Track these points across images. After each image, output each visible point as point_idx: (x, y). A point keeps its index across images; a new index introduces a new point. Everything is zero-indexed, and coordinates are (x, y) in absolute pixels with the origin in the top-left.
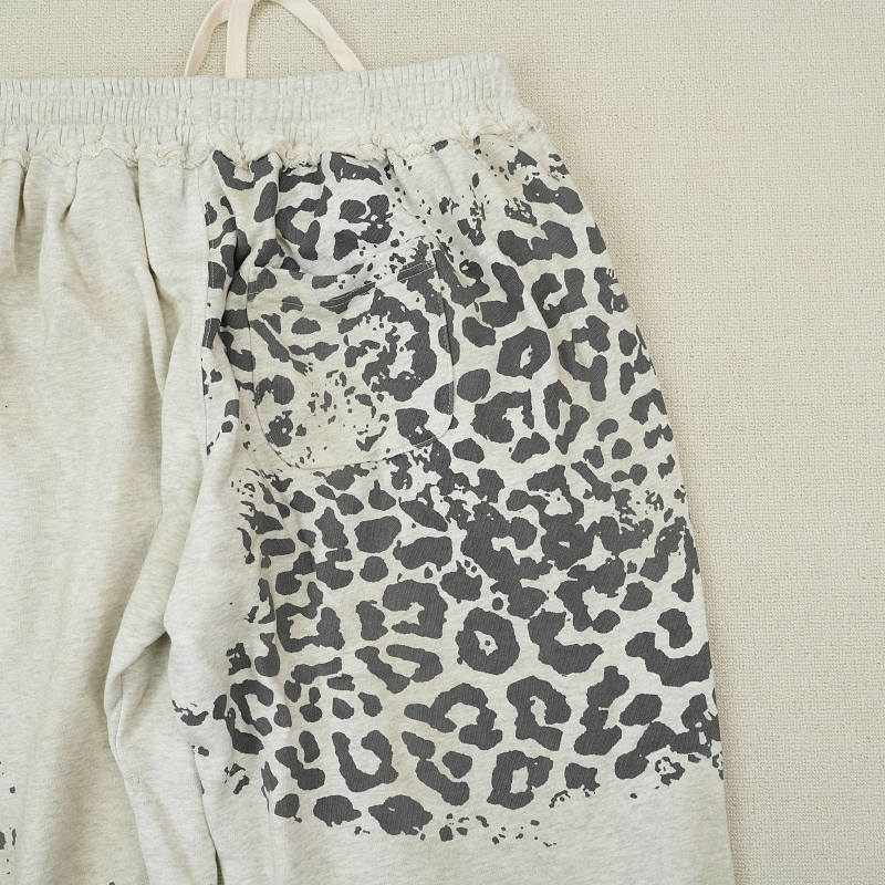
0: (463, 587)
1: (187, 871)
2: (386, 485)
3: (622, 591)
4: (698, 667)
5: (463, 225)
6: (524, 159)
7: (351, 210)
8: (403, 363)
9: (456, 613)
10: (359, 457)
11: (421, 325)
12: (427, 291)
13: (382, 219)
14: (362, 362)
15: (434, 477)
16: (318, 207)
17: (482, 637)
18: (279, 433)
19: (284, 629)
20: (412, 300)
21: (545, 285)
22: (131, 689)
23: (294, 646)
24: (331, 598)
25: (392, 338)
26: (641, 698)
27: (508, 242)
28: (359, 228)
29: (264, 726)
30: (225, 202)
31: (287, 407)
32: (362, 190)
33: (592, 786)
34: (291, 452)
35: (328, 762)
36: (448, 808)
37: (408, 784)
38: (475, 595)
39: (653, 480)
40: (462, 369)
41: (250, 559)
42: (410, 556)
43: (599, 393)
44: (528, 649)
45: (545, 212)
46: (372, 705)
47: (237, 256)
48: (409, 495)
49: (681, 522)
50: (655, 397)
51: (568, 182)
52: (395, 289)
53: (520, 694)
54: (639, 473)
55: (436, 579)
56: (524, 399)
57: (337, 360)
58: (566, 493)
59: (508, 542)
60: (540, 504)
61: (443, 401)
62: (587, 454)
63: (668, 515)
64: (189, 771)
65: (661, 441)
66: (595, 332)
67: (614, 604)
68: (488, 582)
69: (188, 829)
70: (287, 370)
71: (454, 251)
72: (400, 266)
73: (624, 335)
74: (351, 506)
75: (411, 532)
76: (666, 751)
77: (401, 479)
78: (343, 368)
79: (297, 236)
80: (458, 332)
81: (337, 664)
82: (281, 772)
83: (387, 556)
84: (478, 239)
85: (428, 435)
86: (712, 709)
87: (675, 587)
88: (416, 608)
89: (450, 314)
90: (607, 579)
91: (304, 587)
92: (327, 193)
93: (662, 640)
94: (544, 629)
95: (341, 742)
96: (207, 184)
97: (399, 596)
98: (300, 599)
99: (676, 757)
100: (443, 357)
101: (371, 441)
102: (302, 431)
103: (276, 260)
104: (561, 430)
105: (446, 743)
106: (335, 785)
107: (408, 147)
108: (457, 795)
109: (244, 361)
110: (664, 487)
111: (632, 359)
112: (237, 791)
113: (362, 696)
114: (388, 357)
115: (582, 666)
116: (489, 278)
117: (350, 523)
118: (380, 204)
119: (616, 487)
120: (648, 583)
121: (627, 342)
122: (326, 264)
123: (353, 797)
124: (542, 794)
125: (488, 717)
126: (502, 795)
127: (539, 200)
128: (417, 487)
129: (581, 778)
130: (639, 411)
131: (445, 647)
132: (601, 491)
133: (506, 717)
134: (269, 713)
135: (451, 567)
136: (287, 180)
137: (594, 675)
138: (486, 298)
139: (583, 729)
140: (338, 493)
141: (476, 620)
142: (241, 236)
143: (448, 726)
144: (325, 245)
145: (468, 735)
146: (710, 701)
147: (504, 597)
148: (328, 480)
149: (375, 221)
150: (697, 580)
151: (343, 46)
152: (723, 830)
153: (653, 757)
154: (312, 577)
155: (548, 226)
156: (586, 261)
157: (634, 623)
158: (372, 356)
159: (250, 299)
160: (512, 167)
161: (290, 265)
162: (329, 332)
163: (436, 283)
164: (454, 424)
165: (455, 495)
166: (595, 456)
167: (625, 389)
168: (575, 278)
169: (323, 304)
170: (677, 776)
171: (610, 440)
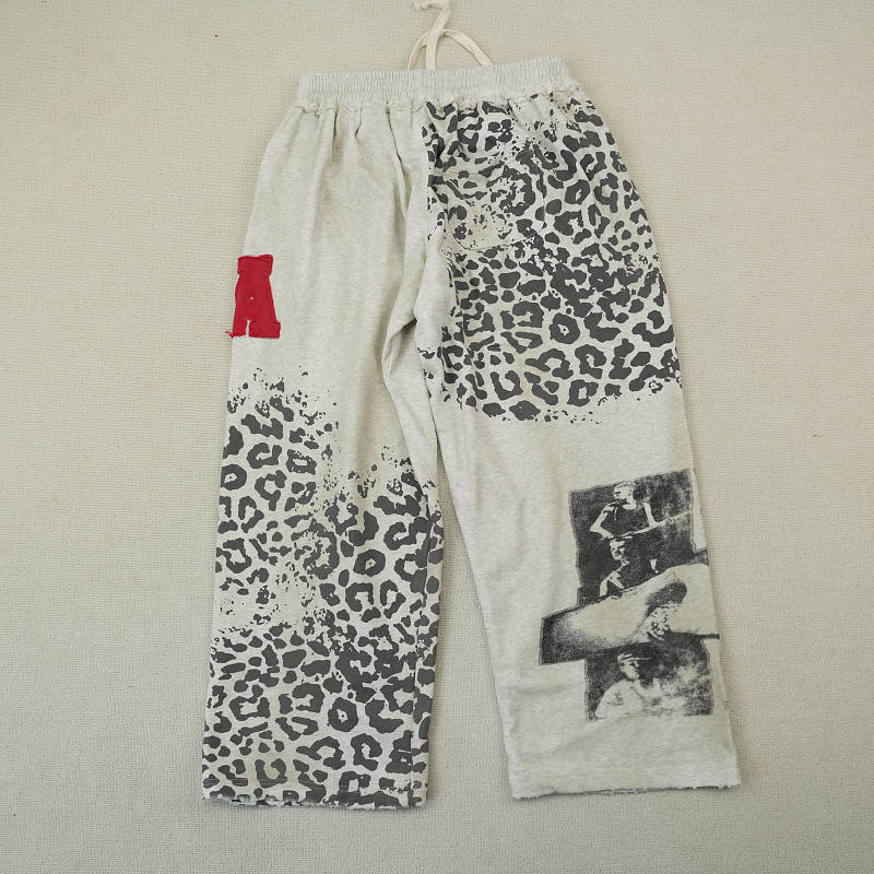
0: (551, 303)
1: (424, 435)
2: (512, 257)
3: (629, 304)
4: (668, 336)
5: (546, 133)
6: (574, 102)
7: (493, 127)
8: (520, 198)
9: (549, 316)
10: (500, 242)
11: (527, 179)
12: (530, 164)
13: (508, 130)
14: (499, 200)
15: (536, 251)
16: (478, 126)
17: (561, 327)
18: (460, 233)
19: (466, 324)
20: (522, 169)
21: (587, 160)
22: (395, 349)
23: (471, 334)
24: (488, 308)
25: (513, 188)
26: (640, 353)
27: (568, 140)
28: (497, 135)
29: (458, 367)
30: (432, 126)
31: (463, 221)
32: (499, 118)
33: (619, 394)
34: (466, 242)
35: (489, 387)
36: (548, 406)
37: (528, 395)
38: (558, 307)
39: (642, 249)
40: (548, 200)
41: (451, 286)
42: (525, 290)
43: (614, 209)
44: (584, 331)
45: (586, 126)
46: (510, 359)
47: (439, 149)
48: (523, 260)
49: (656, 270)
50: (642, 211)
51: (596, 112)
52: (514, 164)
53: (581, 353)
54: (635, 247)
55: (538, 301)
56: (578, 215)
57: (487, 199)
58: (600, 256)
59: (573, 282)
60: (588, 262)
61: (539, 215)
62: (610, 240)
63: (650, 266)
64: (423, 388)
65: (645, 232)
66: (612, 180)
67: (625, 310)
68: (564, 300)
69: (424, 415)
70: (463, 203)
71: (541, 148)
72: (517, 153)
73: (625, 182)
74: (497, 265)
75: (526, 278)
76: (654, 378)
77: (519, 254)
78: (490, 203)
79: (467, 141)
80: (546, 182)
81: (492, 339)
82: (468, 385)
83: (514, 290)
85: (533, 231)
86: (675, 355)
87: (655, 300)
88: (529, 314)
89: (542, 175)
90: (622, 298)
91: (474, 306)
92: (481, 120)
93: (650, 326)
94: (592, 322)
95: (495, 376)
96: (422, 119)
97: (521, 309)
98: (472, 311)
99: (658, 380)
100: (539, 194)
101: (505, 235)
102: (470, 233)
103: (456, 153)
104: (597, 227)
105: (546, 377)
106: (493, 398)
107: (519, 99)
108: (553, 401)
109: (444, 199)
110: (649, 253)
111: (630, 194)
112: (445, 400)
113: (504, 353)
114: (512, 197)
115: (611, 338)
116: (559, 159)
117: (496, 273)
118: (507, 124)
119: (624, 254)
120: (642, 299)
121: (627, 186)
122: (481, 152)
123: (501, 403)
124: (594, 399)
125: (566, 364)
126: (574, 400)
127: (583, 121)
128: (528, 256)
129: (612, 390)
130: (634, 217)
131: (544, 331)
132: (617, 256)
133: (575, 364)
134: (461, 360)
135: (545, 294)
136: (461, 117)
137: (617, 342)
138: (558, 169)
139: (613, 367)
140: (489, 260)
141: (559, 319)
142: (441, 141)
143: (546, 369)
144: (481, 144)
145: (556, 373)
146: (674, 352)
147: (572, 308)
148: (485, 254)
149: (505, 132)
150: (665, 297)
151: (483, 55)
152: (683, 412)
153: (647, 381)
154: (479, 300)
155: (587, 133)
156: (606, 148)
157: (635, 319)
158: (503, 197)
159: (444, 171)
160: (569, 106)
161: (462, 155)
162: (482, 187)
163: (535, 160)
164: (545, 225)
165: (546, 259)
166: (614, 240)
167: (627, 207)
168: (601, 156)
169: (480, 173)
170: (659, 389)
171: (621, 231)
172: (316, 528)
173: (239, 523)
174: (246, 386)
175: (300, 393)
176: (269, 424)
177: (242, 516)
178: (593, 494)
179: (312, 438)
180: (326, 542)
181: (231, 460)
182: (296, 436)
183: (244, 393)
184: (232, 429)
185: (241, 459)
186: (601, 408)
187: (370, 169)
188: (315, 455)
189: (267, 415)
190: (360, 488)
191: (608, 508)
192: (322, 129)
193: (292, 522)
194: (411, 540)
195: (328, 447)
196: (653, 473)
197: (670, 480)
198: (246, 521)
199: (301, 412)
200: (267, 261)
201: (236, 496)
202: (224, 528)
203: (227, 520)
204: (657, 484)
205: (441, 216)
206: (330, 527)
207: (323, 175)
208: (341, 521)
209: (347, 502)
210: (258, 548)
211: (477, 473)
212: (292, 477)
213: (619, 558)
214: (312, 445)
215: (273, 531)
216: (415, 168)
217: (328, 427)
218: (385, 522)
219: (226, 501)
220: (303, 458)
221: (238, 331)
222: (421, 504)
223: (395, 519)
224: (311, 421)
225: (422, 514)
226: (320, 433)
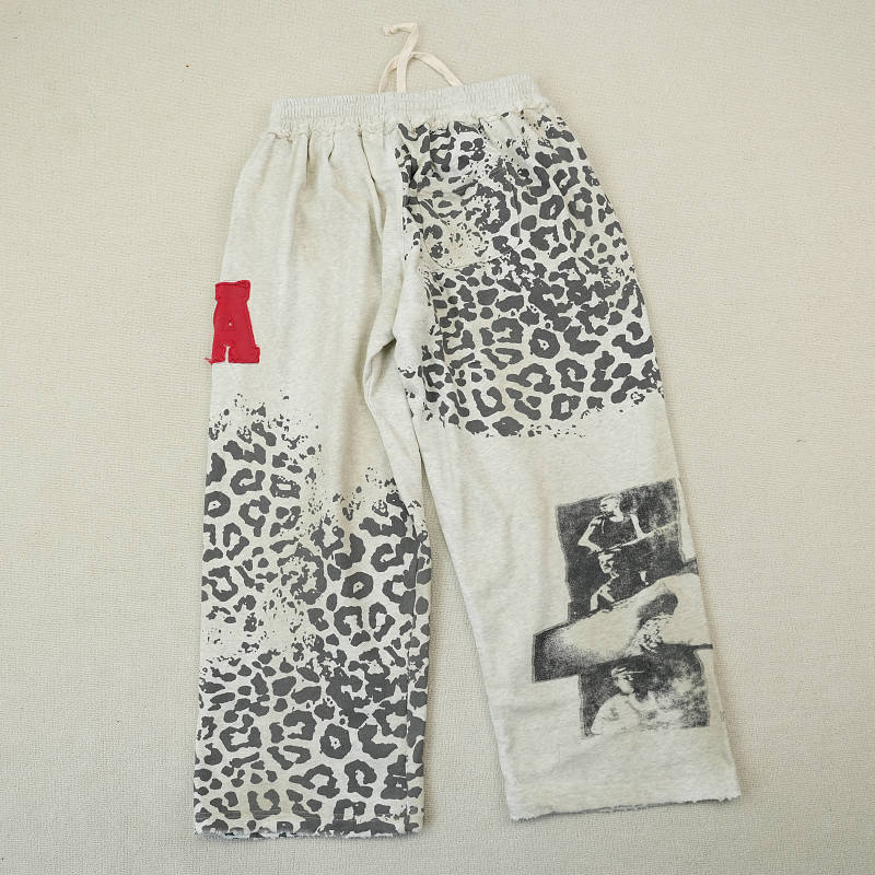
0: (530, 318)
1: (407, 454)
2: (490, 274)
3: (608, 316)
4: (648, 347)
5: (519, 151)
6: (545, 119)
7: (465, 146)
8: (494, 215)
9: (528, 331)
10: (476, 260)
11: (501, 197)
12: (504, 181)
13: (480, 149)
14: (474, 218)
15: (513, 267)
16: (451, 146)
17: (541, 342)
18: (436, 252)
19: (446, 342)
20: (496, 186)
21: (560, 175)
22: (376, 369)
23: (451, 352)
24: (467, 325)
25: (487, 206)
26: (620, 365)
27: (540, 157)
28: (470, 154)
29: (440, 386)
30: (405, 148)
31: (439, 240)
32: (470, 137)
33: (601, 406)
34: (443, 261)
35: (471, 404)
36: (531, 422)
37: (510, 411)
38: (537, 322)
39: (618, 262)
40: (522, 216)
41: (429, 305)
42: (504, 306)
43: (589, 223)
44: (564, 346)
45: (557, 142)
46: (491, 375)
47: (413, 170)
48: (500, 277)
49: (633, 281)
50: (616, 224)
51: (567, 128)
52: (487, 182)
53: (562, 367)
54: (611, 259)
55: (517, 316)
56: (554, 230)
57: (462, 218)
58: (577, 270)
59: (551, 296)
60: (565, 276)
61: (515, 231)
62: (586, 253)
63: (627, 278)
64: (405, 407)
65: (621, 244)
66: (585, 194)
67: (604, 323)
68: (542, 315)
69: (407, 435)
70: (438, 222)
71: (514, 165)
72: (490, 171)
73: (598, 196)
74: (474, 282)
75: (504, 294)
76: (636, 389)
77: (497, 270)
78: (465, 222)
79: (440, 161)
80: (520, 199)
81: (472, 356)
82: (450, 403)
83: (492, 307)
84: (526, 156)
85: (509, 247)
86: (656, 366)
87: (633, 312)
89: (515, 191)
90: (600, 311)
91: (453, 324)
92: (453, 140)
93: (629, 337)
94: (571, 335)
95: (476, 393)
96: (396, 139)
97: (500, 325)
98: (452, 329)
99: (640, 391)
100: (513, 211)
101: (481, 253)
102: (447, 251)
103: (430, 173)
104: (572, 241)
105: (528, 392)
106: (475, 415)
107: (490, 117)
108: (535, 415)
109: (419, 219)
110: (625, 265)
111: (604, 207)
112: (428, 419)
113: (485, 370)
114: (487, 214)
115: (591, 351)
116: (532, 175)
117: (474, 290)
118: (479, 143)
119: (601, 267)
120: (620, 311)
121: (601, 200)
122: (454, 171)
123: (483, 419)
124: (576, 413)
125: (547, 379)
126: (557, 414)
127: (554, 137)
128: (505, 272)
129: (595, 403)
130: (609, 230)
131: (524, 347)
132: (594, 270)
133: (556, 378)
134: (442, 378)
135: (524, 309)
136: (433, 137)
137: (597, 354)
138: (532, 185)
139: (594, 379)
140: (467, 278)
141: (538, 334)
142: (414, 161)
143: (528, 384)
144: (454, 163)
145: (538, 388)
146: (654, 363)
147: (551, 322)
148: (462, 272)
149: (477, 150)
150: (643, 308)
151: (452, 76)
152: (666, 422)
153: (629, 392)
154: (458, 318)
155: (558, 149)
156: (578, 163)
157: (614, 331)
158: (478, 215)
159: (419, 191)
160: (540, 123)
161: (435, 175)
162: (456, 206)
163: (508, 177)
164: (521, 241)
165: (523, 275)
166: (590, 254)
167: (601, 220)
168: (573, 171)
169: (454, 191)
170: (641, 400)
171: (596, 245)
172: (302, 552)
173: (224, 550)
174: (227, 412)
175: (282, 418)
176: (252, 449)
177: (227, 543)
178: (580, 508)
179: (295, 462)
180: (313, 567)
181: (214, 487)
182: (279, 461)
183: (225, 420)
184: (215, 456)
185: (224, 486)
186: (584, 421)
187: (344, 192)
188: (299, 479)
189: (250, 441)
190: (345, 510)
191: (596, 521)
192: (295, 154)
193: (278, 547)
194: (398, 561)
195: (312, 470)
196: (638, 484)
197: (656, 491)
198: (231, 548)
199: (283, 436)
200: (244, 287)
201: (220, 523)
202: (209, 556)
203: (212, 548)
204: (643, 495)
205: (417, 235)
206: (316, 551)
207: (298, 200)
208: (327, 545)
209: (333, 525)
210: (244, 575)
211: (462, 491)
212: (277, 502)
213: (608, 571)
214: (295, 469)
215: (259, 557)
216: (389, 189)
217: (311, 451)
218: (372, 544)
219: (210, 528)
220: (286, 483)
221: (217, 357)
222: (408, 524)
223: (382, 540)
224: (294, 445)
225: (409, 534)
226: (303, 457)
